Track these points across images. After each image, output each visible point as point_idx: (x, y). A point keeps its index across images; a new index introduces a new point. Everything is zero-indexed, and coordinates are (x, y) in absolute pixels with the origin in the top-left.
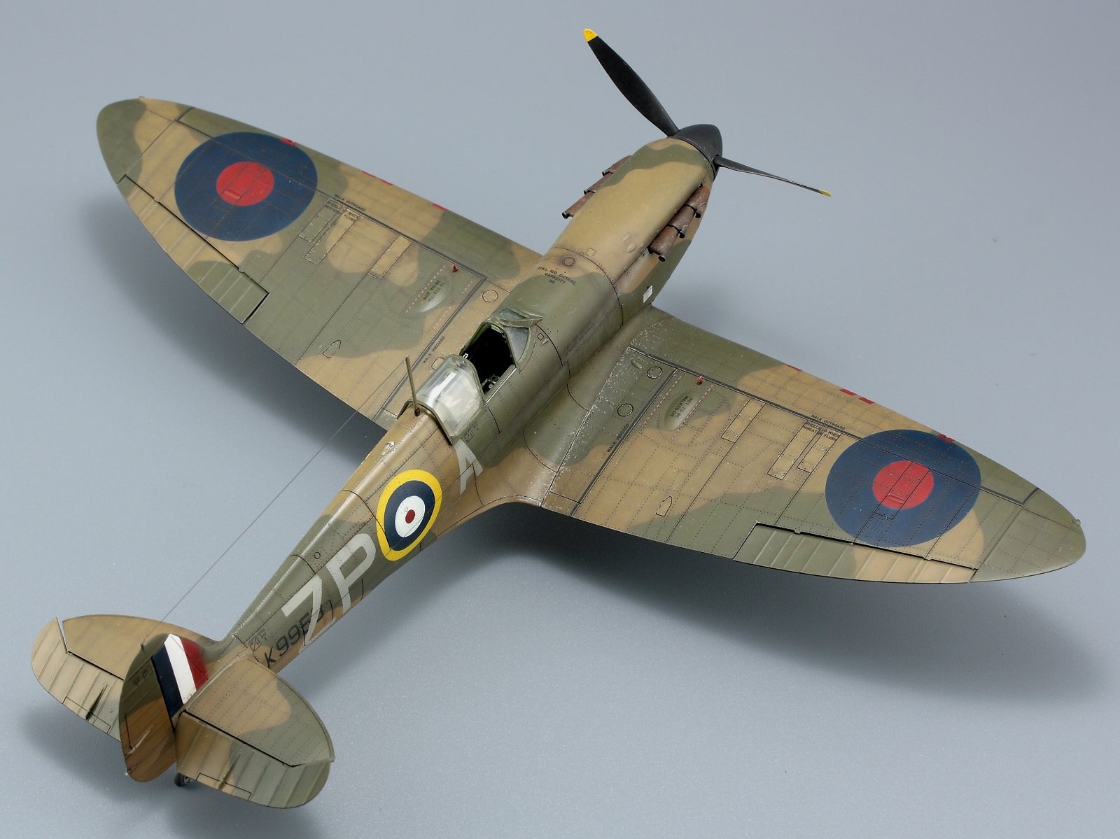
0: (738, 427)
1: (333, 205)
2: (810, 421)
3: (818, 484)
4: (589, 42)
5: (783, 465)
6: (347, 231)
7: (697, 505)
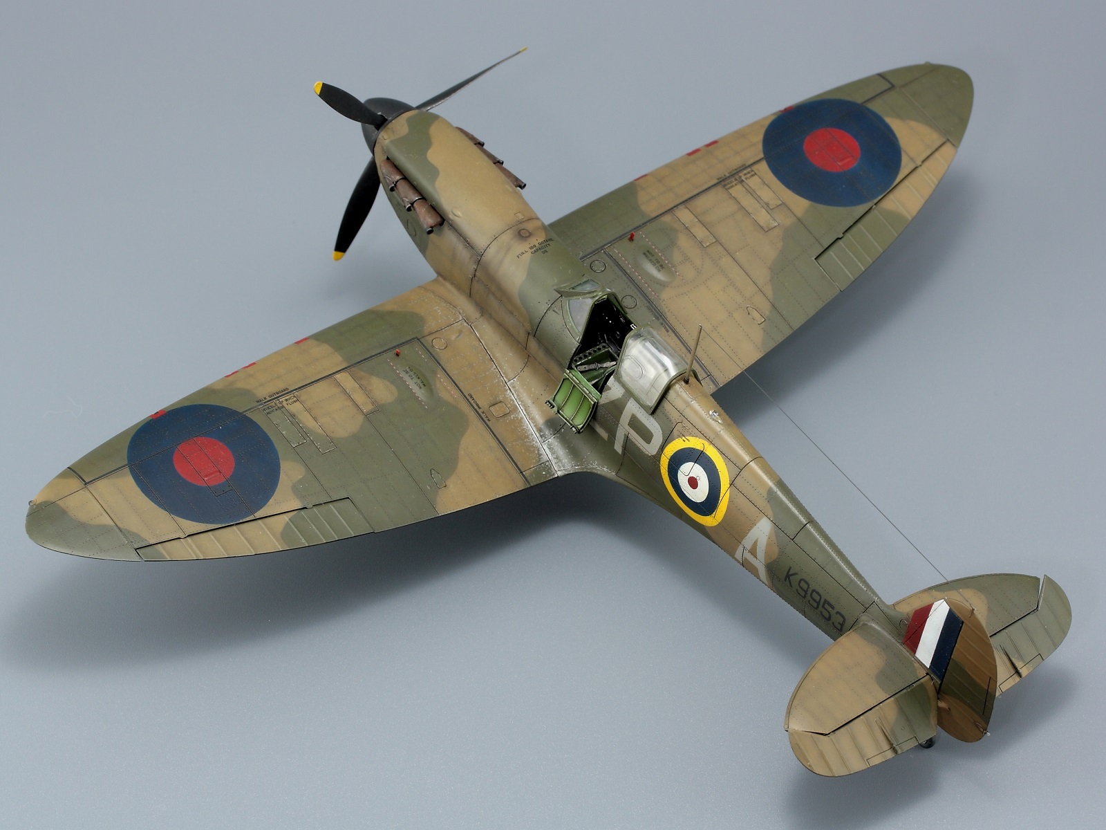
0: (700, 232)
1: (268, 408)
3: (800, 204)
5: (763, 217)
6: (308, 410)
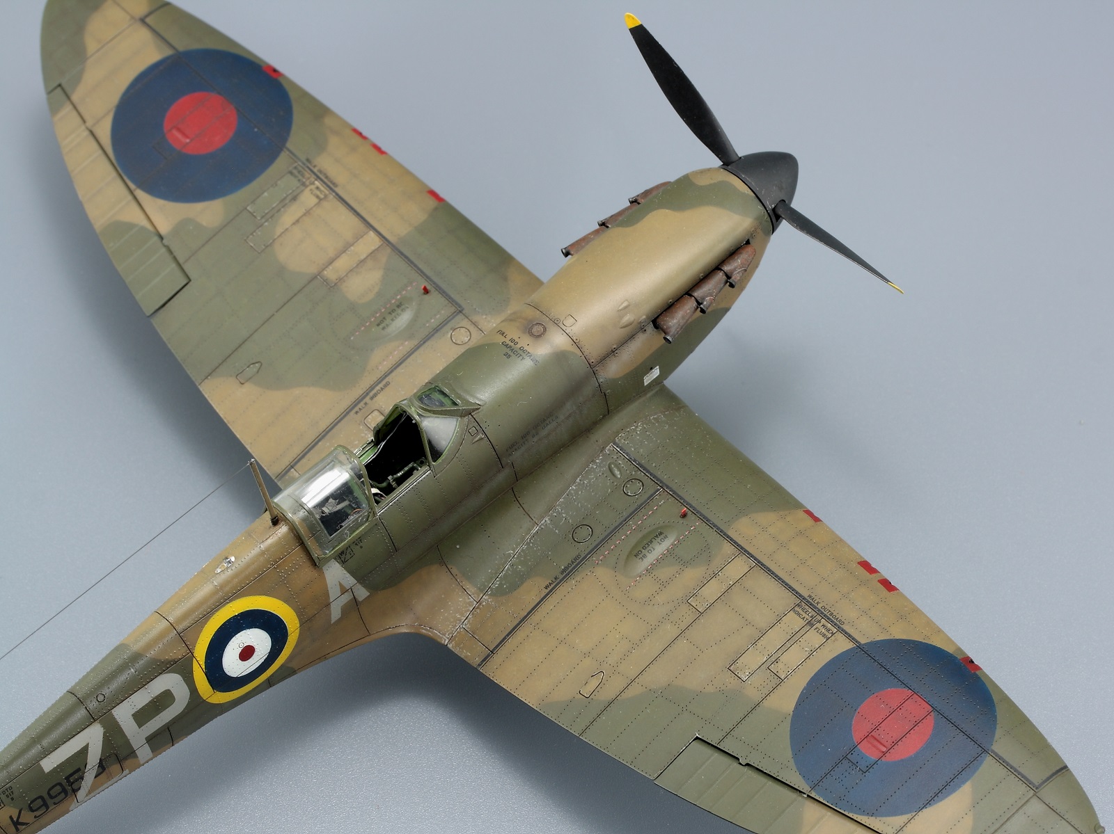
0: (712, 590)
1: (299, 172)
2: (804, 602)
3: (786, 700)
4: (630, 30)
5: (753, 660)
6: (307, 213)
7: (630, 693)
